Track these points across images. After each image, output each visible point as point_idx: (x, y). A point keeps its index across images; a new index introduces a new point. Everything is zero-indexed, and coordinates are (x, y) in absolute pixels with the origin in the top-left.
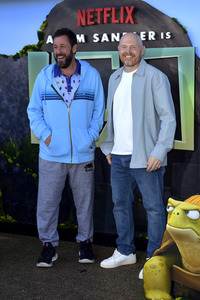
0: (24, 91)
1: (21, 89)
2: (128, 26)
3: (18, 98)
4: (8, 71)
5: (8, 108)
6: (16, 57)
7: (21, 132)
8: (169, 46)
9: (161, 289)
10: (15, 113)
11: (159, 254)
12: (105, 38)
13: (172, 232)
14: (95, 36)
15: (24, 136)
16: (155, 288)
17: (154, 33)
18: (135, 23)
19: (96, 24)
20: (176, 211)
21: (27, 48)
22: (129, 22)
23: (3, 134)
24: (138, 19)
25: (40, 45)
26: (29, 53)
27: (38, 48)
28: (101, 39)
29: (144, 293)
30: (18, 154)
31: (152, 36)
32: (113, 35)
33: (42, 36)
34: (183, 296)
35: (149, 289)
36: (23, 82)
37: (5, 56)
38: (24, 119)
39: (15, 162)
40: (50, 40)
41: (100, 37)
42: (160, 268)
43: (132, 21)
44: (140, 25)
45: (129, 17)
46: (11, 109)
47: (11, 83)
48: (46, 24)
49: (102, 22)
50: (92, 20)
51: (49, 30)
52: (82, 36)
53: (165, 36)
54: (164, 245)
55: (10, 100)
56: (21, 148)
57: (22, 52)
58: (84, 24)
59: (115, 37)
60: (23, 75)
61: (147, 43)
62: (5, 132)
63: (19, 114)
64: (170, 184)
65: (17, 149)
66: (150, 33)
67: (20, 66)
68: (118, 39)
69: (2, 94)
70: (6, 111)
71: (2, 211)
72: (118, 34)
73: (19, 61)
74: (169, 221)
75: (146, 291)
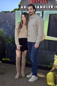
0: (14, 22)
1: (13, 21)
2: (45, 4)
3: (12, 24)
4: (9, 16)
5: (9, 27)
6: (12, 12)
7: (13, 34)
9: (52, 82)
10: (11, 28)
11: (51, 71)
12: (38, 7)
13: (56, 65)
15: (13, 35)
16: (50, 81)
17: (53, 6)
18: (47, 3)
19: (36, 3)
21: (15, 9)
22: (45, 3)
24: (48, 2)
25: (19, 9)
26: (16, 11)
27: (18, 10)
29: (47, 83)
30: (12, 40)
32: (41, 6)
33: (20, 6)
35: (48, 82)
36: (14, 19)
37: (9, 12)
38: (14, 30)
39: (11, 43)
40: (22, 7)
42: (52, 75)
43: (46, 3)
44: (49, 4)
45: (46, 1)
47: (10, 19)
48: (21, 3)
49: (38, 2)
50: (35, 2)
51: (22, 4)
53: (56, 7)
55: (10, 25)
57: (14, 11)
58: (32, 3)
59: (41, 7)
60: (14, 17)
61: (51, 9)
62: (8, 34)
63: (12, 29)
64: (56, 51)
65: (11, 39)
66: (51, 6)
67: (13, 15)
68: (42, 8)
69: (7, 23)
70: (9, 28)
71: (6, 57)
72: (42, 6)
73: (13, 13)
74: (55, 62)
75: (47, 82)
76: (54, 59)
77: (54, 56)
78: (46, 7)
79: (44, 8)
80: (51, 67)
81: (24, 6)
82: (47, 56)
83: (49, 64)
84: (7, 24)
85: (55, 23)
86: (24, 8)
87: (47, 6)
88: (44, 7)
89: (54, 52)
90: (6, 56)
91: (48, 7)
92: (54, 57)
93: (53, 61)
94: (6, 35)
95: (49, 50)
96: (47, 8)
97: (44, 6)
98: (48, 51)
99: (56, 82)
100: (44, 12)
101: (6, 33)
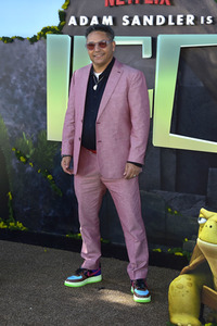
0: (41, 79)
1: (38, 76)
2: (163, 7)
3: (34, 87)
4: (23, 56)
5: (22, 99)
6: (34, 40)
7: (37, 126)
8: (209, 33)
10: (30, 104)
12: (136, 21)
13: (204, 247)
14: (125, 18)
15: (39, 131)
16: (182, 311)
17: (193, 18)
18: (172, 4)
19: (126, 4)
20: (209, 223)
21: (46, 30)
22: (165, 3)
23: (16, 128)
25: (60, 27)
26: (49, 35)
27: (59, 30)
28: (131, 22)
30: (31, 152)
31: (190, 20)
32: (145, 18)
33: (63, 16)
34: (214, 322)
35: (175, 312)
37: (21, 39)
38: (39, 112)
39: (27, 160)
40: (72, 21)
41: (131, 19)
42: (188, 288)
43: (168, 3)
44: (178, 7)
46: (25, 100)
47: (27, 69)
48: (69, 3)
49: (134, 2)
51: (71, 9)
52: (110, 18)
53: (206, 20)
54: (193, 262)
55: (25, 89)
56: (35, 145)
57: (40, 34)
58: (112, 4)
59: (148, 20)
60: (40, 61)
61: (185, 29)
62: (18, 126)
63: (35, 105)
64: (205, 193)
65: (31, 145)
66: (188, 16)
67: (38, 50)
68: (151, 23)
69: (15, 81)
70: (20, 101)
71: (11, 216)
72: (151, 17)
73: (36, 44)
74: (200, 235)
75: (171, 314)
76: (198, 225)
77: (199, 212)
78: (167, 19)
79: (158, 23)
80: (185, 256)
81: (82, 18)
82: (172, 212)
83: (178, 244)
84: (13, 88)
85: (202, 85)
86: (82, 24)
87: (170, 17)
88: (161, 19)
89: (197, 197)
90: (11, 210)
91: (174, 20)
92: (197, 216)
93: (194, 231)
94: (11, 128)
95: (176, 191)
96: (170, 23)
97: (158, 17)
98: (175, 194)
99: (205, 315)
100: (160, 38)
101: (11, 123)
